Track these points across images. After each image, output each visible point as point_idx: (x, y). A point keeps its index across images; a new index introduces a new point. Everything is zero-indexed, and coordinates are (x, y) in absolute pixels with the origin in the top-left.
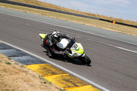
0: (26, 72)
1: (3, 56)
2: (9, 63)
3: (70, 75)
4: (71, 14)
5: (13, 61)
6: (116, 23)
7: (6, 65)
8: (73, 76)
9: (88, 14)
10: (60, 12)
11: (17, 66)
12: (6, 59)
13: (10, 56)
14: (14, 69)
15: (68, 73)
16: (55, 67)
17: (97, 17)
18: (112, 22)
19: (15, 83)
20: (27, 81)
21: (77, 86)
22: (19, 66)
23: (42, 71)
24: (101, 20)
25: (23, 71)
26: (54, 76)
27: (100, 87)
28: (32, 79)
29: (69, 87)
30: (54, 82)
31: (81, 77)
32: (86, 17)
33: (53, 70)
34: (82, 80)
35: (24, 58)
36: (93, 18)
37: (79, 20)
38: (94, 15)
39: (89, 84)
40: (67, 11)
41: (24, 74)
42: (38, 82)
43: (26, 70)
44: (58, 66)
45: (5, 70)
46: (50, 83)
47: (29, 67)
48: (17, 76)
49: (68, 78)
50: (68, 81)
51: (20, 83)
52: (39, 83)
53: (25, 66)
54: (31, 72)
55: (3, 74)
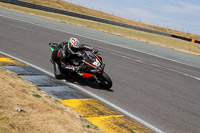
0: (62, 109)
1: (30, 84)
2: (38, 96)
3: (126, 117)
4: (129, 27)
5: (43, 93)
6: (196, 42)
7: (34, 98)
9: (154, 27)
10: (113, 23)
11: (49, 101)
12: (34, 89)
13: (40, 86)
14: (45, 105)
15: (122, 113)
16: (103, 104)
17: (168, 32)
18: (190, 40)
19: (45, 125)
20: (63, 123)
22: (52, 100)
23: (84, 109)
24: (173, 36)
25: (58, 109)
26: (102, 118)
28: (69, 119)
30: (101, 126)
31: (142, 122)
32: (151, 32)
33: (101, 108)
34: (143, 125)
35: (59, 89)
36: (161, 34)
38: (162, 29)
40: (124, 22)
41: (59, 112)
42: (78, 125)
43: (62, 106)
44: (108, 103)
45: (31, 106)
46: (96, 128)
47: (66, 102)
48: (49, 115)
49: (123, 121)
50: (122, 125)
51: (52, 125)
52: (80, 127)
53: (60, 100)
54: (68, 109)
55: (30, 110)
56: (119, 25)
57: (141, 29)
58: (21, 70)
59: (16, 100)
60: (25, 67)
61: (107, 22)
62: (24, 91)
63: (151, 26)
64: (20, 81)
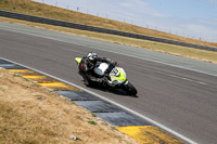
0: (119, 137)
1: (84, 110)
2: (93, 123)
5: (99, 120)
11: (105, 128)
12: (89, 115)
13: (95, 112)
14: (101, 133)
22: (108, 128)
23: (144, 137)
25: (115, 136)
33: (162, 136)
35: (115, 115)
41: (117, 141)
43: (120, 134)
44: (170, 130)
45: (87, 134)
53: (117, 127)
54: (126, 138)
55: (85, 138)
56: (176, 43)
57: (202, 48)
58: (75, 95)
59: (71, 127)
60: (79, 92)
61: (163, 41)
62: (79, 118)
63: (213, 44)
64: (74, 107)
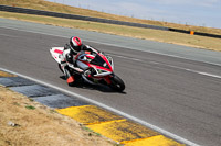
0: (59, 119)
1: (21, 96)
2: (31, 108)
3: (129, 121)
4: (123, 24)
5: (37, 104)
6: (196, 33)
7: (27, 110)
8: (133, 122)
9: (149, 21)
10: (104, 21)
11: (44, 112)
12: (26, 100)
13: (32, 97)
14: (40, 117)
15: (125, 117)
16: (103, 110)
17: (164, 25)
18: (189, 32)
19: (44, 137)
20: (62, 133)
21: (140, 137)
22: (47, 111)
23: (83, 117)
24: (171, 30)
26: (103, 124)
27: (177, 137)
28: (69, 129)
29: (128, 139)
30: (103, 133)
31: (147, 124)
32: (146, 27)
33: (101, 114)
34: (148, 128)
35: (53, 98)
36: (157, 28)
37: (136, 32)
38: (158, 23)
39: (159, 134)
40: (116, 19)
41: (57, 123)
42: (79, 134)
43: (59, 116)
44: (108, 108)
45: (26, 119)
46: (98, 135)
47: (63, 111)
48: (46, 126)
49: (126, 125)
50: (125, 130)
51: (51, 137)
52: (81, 136)
53: (56, 110)
54: (66, 119)
55: (24, 124)
56: (110, 22)
57: (135, 25)
58: (9, 81)
59: (8, 114)
60: (12, 77)
61: (96, 20)
62: (15, 104)
63: (145, 21)
64: (9, 93)
